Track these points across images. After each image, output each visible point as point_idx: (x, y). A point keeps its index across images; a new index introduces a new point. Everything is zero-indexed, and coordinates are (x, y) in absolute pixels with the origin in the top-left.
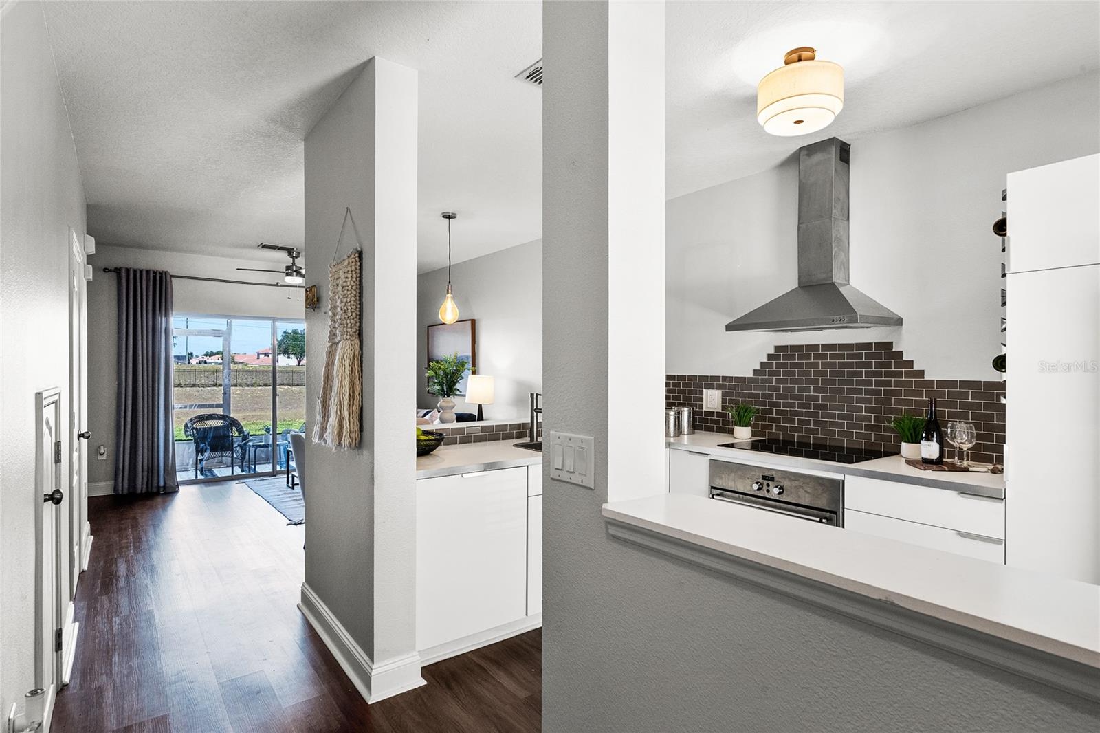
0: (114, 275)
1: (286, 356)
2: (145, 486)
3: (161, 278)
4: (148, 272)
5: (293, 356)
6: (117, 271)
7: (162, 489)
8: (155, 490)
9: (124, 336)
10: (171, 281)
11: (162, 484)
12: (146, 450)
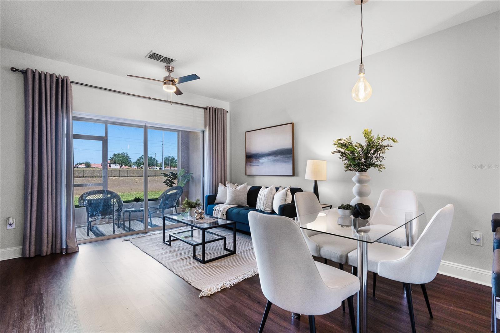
0: (21, 76)
1: (115, 164)
2: (49, 249)
3: (63, 81)
4: (51, 76)
5: (118, 164)
6: (24, 73)
7: (64, 251)
8: (58, 251)
9: (31, 125)
10: (71, 86)
11: (64, 247)
12: (50, 220)
